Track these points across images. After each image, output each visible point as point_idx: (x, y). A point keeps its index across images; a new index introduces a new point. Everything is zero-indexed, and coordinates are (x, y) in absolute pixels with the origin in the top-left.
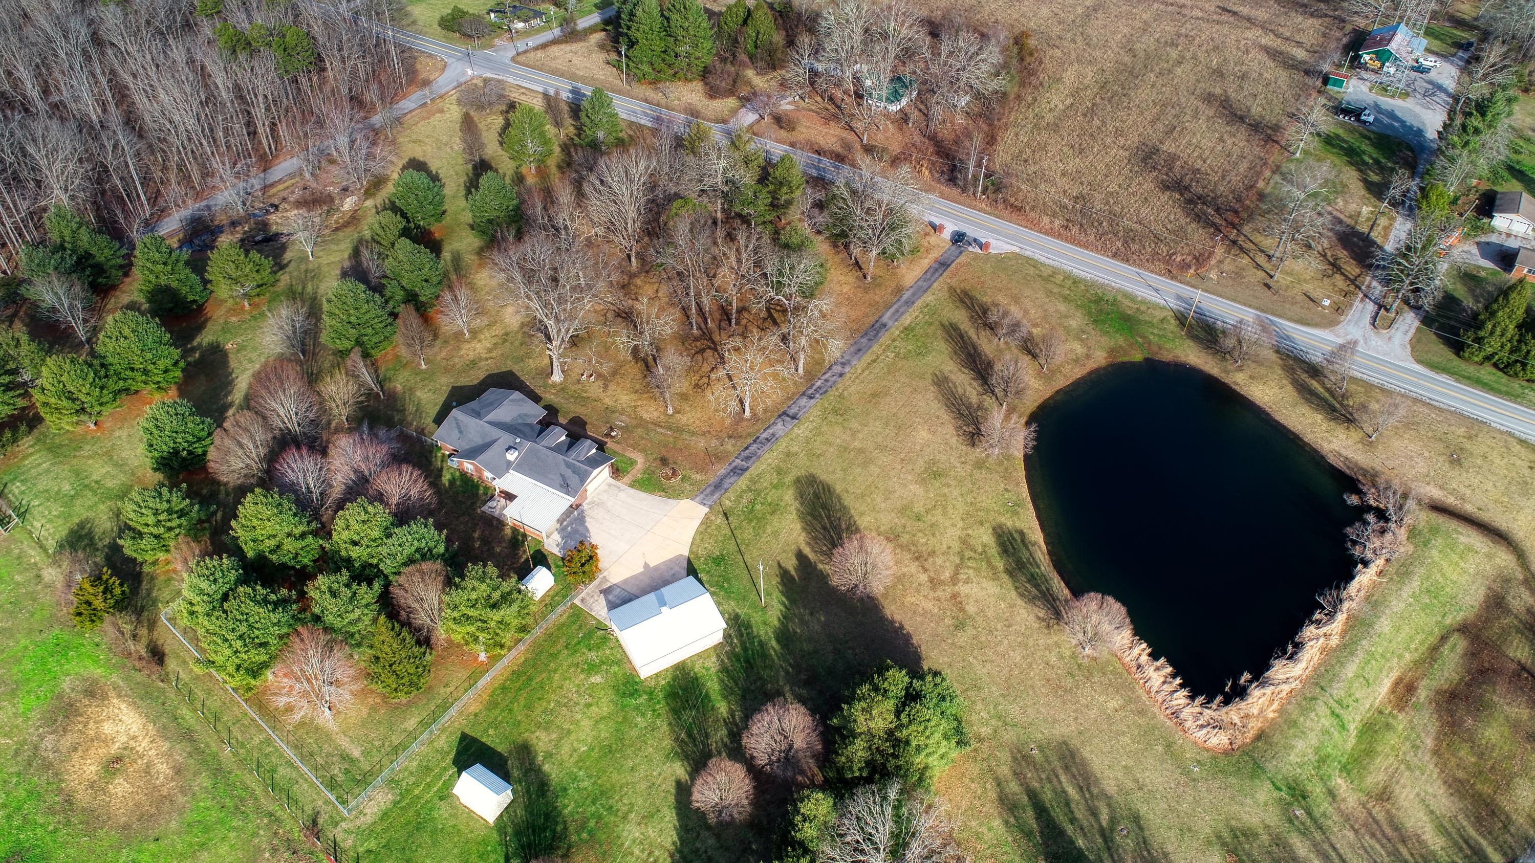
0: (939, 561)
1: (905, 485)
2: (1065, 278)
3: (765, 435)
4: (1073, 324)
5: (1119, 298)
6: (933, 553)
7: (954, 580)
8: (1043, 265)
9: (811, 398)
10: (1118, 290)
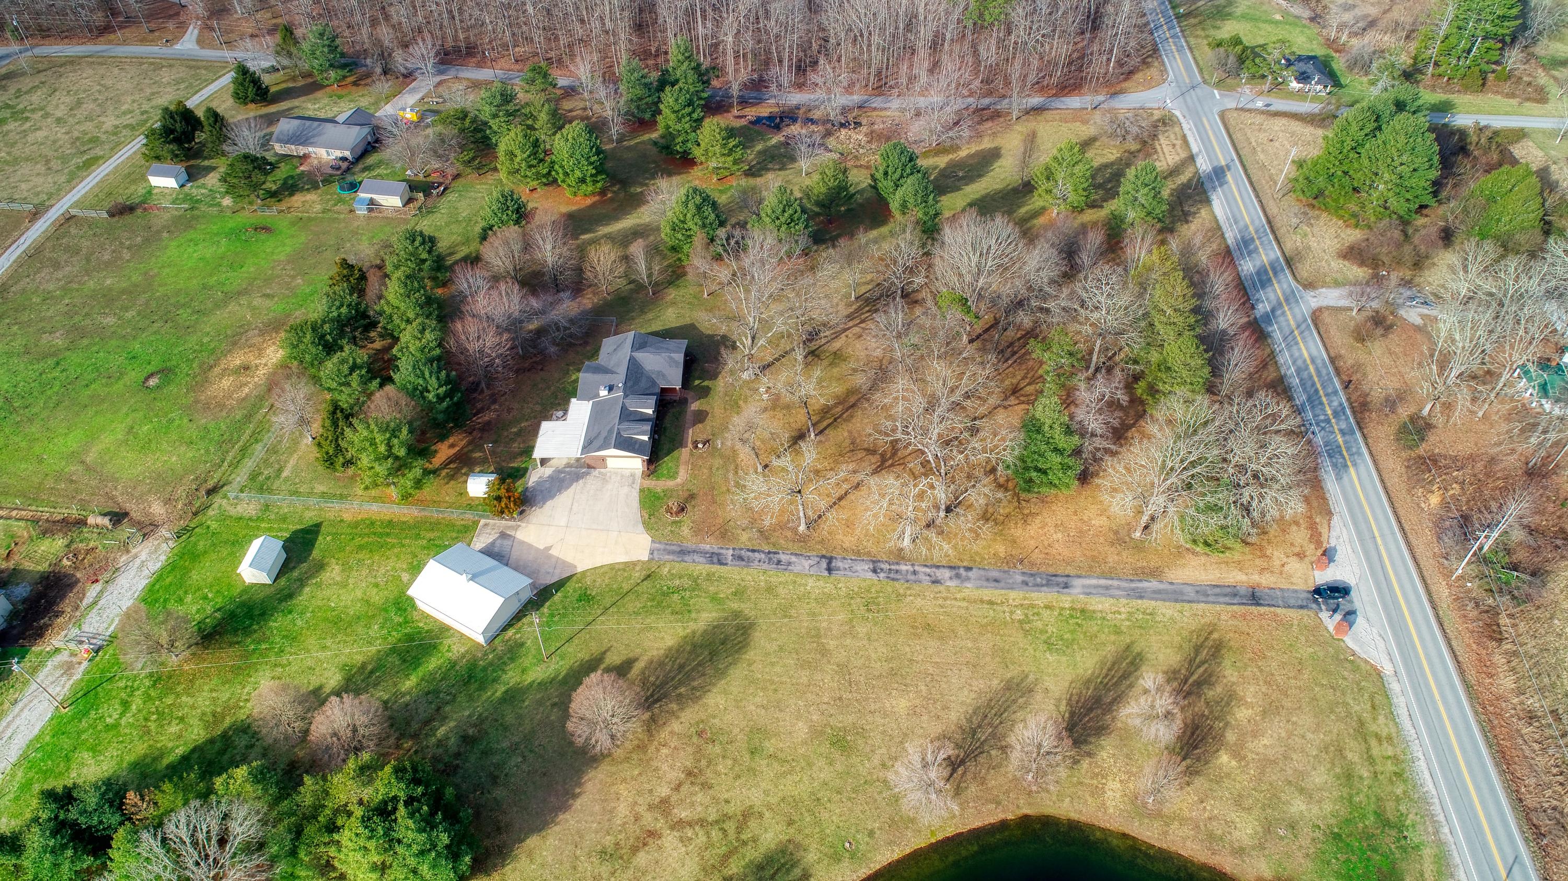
0: (699, 797)
1: (799, 717)
2: (1395, 759)
3: (783, 557)
4: (1298, 806)
5: (1427, 852)
6: (706, 786)
7: (679, 825)
8: (1391, 716)
9: (875, 571)
10: (1440, 844)
